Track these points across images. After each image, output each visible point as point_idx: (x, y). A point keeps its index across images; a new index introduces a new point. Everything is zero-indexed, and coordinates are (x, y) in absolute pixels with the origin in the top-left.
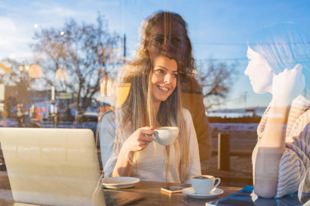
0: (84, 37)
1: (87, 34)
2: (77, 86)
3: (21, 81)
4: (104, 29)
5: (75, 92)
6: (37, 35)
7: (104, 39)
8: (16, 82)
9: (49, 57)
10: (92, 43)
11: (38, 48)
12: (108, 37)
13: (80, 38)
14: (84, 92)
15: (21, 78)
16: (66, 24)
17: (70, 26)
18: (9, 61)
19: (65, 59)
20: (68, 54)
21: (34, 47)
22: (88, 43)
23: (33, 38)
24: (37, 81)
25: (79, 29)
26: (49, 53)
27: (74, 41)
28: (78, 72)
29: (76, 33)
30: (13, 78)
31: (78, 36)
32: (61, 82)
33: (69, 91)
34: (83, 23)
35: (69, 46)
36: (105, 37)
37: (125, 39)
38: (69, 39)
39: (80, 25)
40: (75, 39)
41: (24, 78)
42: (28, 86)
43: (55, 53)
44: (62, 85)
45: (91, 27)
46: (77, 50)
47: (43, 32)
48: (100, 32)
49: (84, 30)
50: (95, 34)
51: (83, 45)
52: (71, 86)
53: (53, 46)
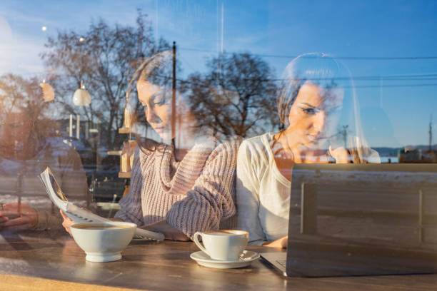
0: (118, 45)
1: (122, 40)
2: (107, 114)
3: (29, 107)
4: (145, 34)
5: (105, 123)
6: (51, 40)
7: (146, 49)
9: (69, 73)
10: (129, 54)
11: (54, 61)
12: (152, 45)
13: (112, 46)
14: (117, 122)
15: (28, 102)
16: (92, 26)
17: (97, 30)
18: (11, 77)
19: (90, 76)
20: (95, 68)
21: (47, 58)
22: (124, 54)
23: (46, 46)
24: (52, 105)
25: (111, 34)
26: (69, 67)
27: (103, 51)
28: (109, 94)
29: (107, 40)
31: (110, 43)
32: (84, 107)
33: (96, 120)
34: (117, 25)
35: (96, 58)
36: (148, 45)
37: (174, 48)
38: (96, 48)
39: (112, 27)
40: (105, 48)
41: (33, 102)
43: (76, 68)
44: (86, 114)
45: (128, 31)
46: (107, 63)
47: (60, 37)
48: (140, 38)
49: (118, 35)
50: (133, 41)
51: (116, 56)
52: (98, 115)
53: (74, 57)
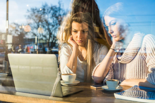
0: (52, 12)
1: (53, 10)
4: (61, 7)
5: (47, 39)
6: (28, 10)
8: (18, 34)
9: (35, 22)
11: (29, 17)
12: (64, 12)
13: (50, 12)
14: (51, 39)
15: (20, 32)
16: (43, 5)
17: (44, 6)
18: (15, 24)
19: (42, 23)
20: (44, 20)
21: (27, 17)
22: (54, 15)
23: (27, 12)
24: (28, 33)
25: (49, 8)
26: (34, 20)
27: (47, 14)
28: (49, 29)
29: (48, 10)
30: (17, 32)
32: (40, 34)
33: (44, 38)
34: (51, 5)
35: (44, 16)
36: (62, 12)
38: (44, 13)
39: (50, 5)
40: (47, 13)
41: (22, 32)
42: (24, 36)
43: (37, 20)
44: (41, 36)
45: (55, 7)
46: (48, 18)
47: (31, 9)
48: (60, 9)
49: (52, 8)
50: (57, 10)
51: (51, 16)
52: (45, 36)
53: (36, 16)
